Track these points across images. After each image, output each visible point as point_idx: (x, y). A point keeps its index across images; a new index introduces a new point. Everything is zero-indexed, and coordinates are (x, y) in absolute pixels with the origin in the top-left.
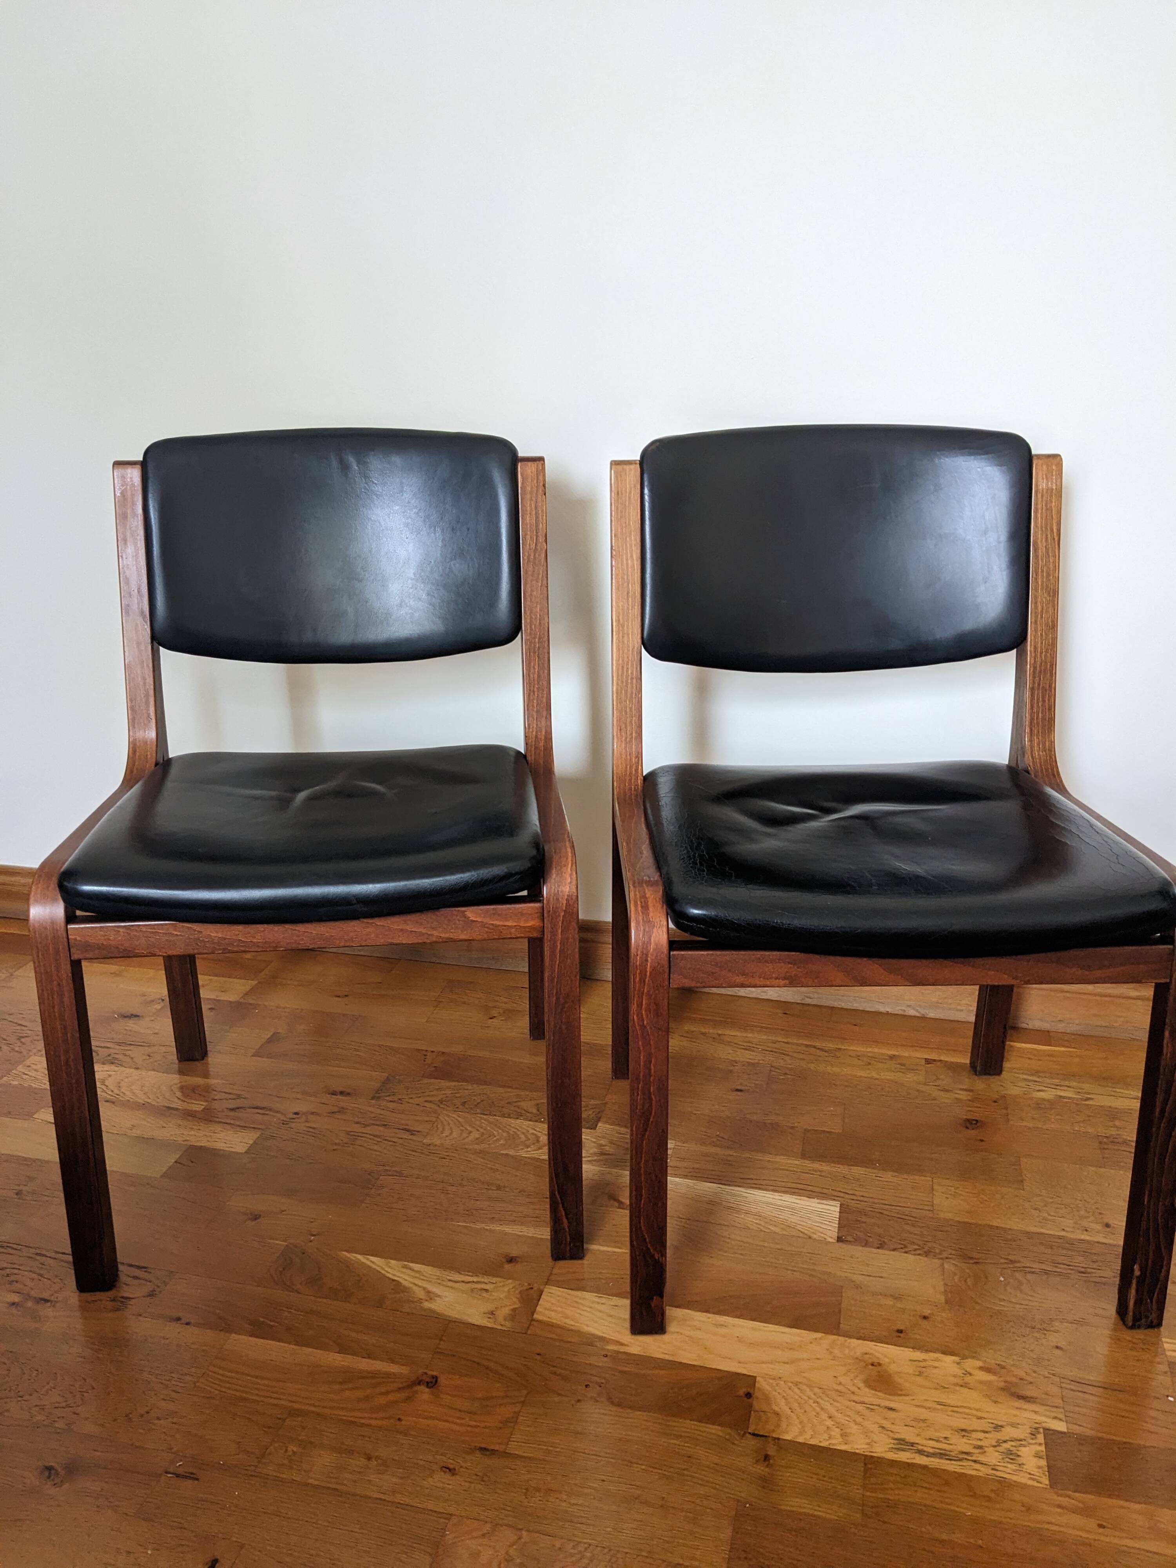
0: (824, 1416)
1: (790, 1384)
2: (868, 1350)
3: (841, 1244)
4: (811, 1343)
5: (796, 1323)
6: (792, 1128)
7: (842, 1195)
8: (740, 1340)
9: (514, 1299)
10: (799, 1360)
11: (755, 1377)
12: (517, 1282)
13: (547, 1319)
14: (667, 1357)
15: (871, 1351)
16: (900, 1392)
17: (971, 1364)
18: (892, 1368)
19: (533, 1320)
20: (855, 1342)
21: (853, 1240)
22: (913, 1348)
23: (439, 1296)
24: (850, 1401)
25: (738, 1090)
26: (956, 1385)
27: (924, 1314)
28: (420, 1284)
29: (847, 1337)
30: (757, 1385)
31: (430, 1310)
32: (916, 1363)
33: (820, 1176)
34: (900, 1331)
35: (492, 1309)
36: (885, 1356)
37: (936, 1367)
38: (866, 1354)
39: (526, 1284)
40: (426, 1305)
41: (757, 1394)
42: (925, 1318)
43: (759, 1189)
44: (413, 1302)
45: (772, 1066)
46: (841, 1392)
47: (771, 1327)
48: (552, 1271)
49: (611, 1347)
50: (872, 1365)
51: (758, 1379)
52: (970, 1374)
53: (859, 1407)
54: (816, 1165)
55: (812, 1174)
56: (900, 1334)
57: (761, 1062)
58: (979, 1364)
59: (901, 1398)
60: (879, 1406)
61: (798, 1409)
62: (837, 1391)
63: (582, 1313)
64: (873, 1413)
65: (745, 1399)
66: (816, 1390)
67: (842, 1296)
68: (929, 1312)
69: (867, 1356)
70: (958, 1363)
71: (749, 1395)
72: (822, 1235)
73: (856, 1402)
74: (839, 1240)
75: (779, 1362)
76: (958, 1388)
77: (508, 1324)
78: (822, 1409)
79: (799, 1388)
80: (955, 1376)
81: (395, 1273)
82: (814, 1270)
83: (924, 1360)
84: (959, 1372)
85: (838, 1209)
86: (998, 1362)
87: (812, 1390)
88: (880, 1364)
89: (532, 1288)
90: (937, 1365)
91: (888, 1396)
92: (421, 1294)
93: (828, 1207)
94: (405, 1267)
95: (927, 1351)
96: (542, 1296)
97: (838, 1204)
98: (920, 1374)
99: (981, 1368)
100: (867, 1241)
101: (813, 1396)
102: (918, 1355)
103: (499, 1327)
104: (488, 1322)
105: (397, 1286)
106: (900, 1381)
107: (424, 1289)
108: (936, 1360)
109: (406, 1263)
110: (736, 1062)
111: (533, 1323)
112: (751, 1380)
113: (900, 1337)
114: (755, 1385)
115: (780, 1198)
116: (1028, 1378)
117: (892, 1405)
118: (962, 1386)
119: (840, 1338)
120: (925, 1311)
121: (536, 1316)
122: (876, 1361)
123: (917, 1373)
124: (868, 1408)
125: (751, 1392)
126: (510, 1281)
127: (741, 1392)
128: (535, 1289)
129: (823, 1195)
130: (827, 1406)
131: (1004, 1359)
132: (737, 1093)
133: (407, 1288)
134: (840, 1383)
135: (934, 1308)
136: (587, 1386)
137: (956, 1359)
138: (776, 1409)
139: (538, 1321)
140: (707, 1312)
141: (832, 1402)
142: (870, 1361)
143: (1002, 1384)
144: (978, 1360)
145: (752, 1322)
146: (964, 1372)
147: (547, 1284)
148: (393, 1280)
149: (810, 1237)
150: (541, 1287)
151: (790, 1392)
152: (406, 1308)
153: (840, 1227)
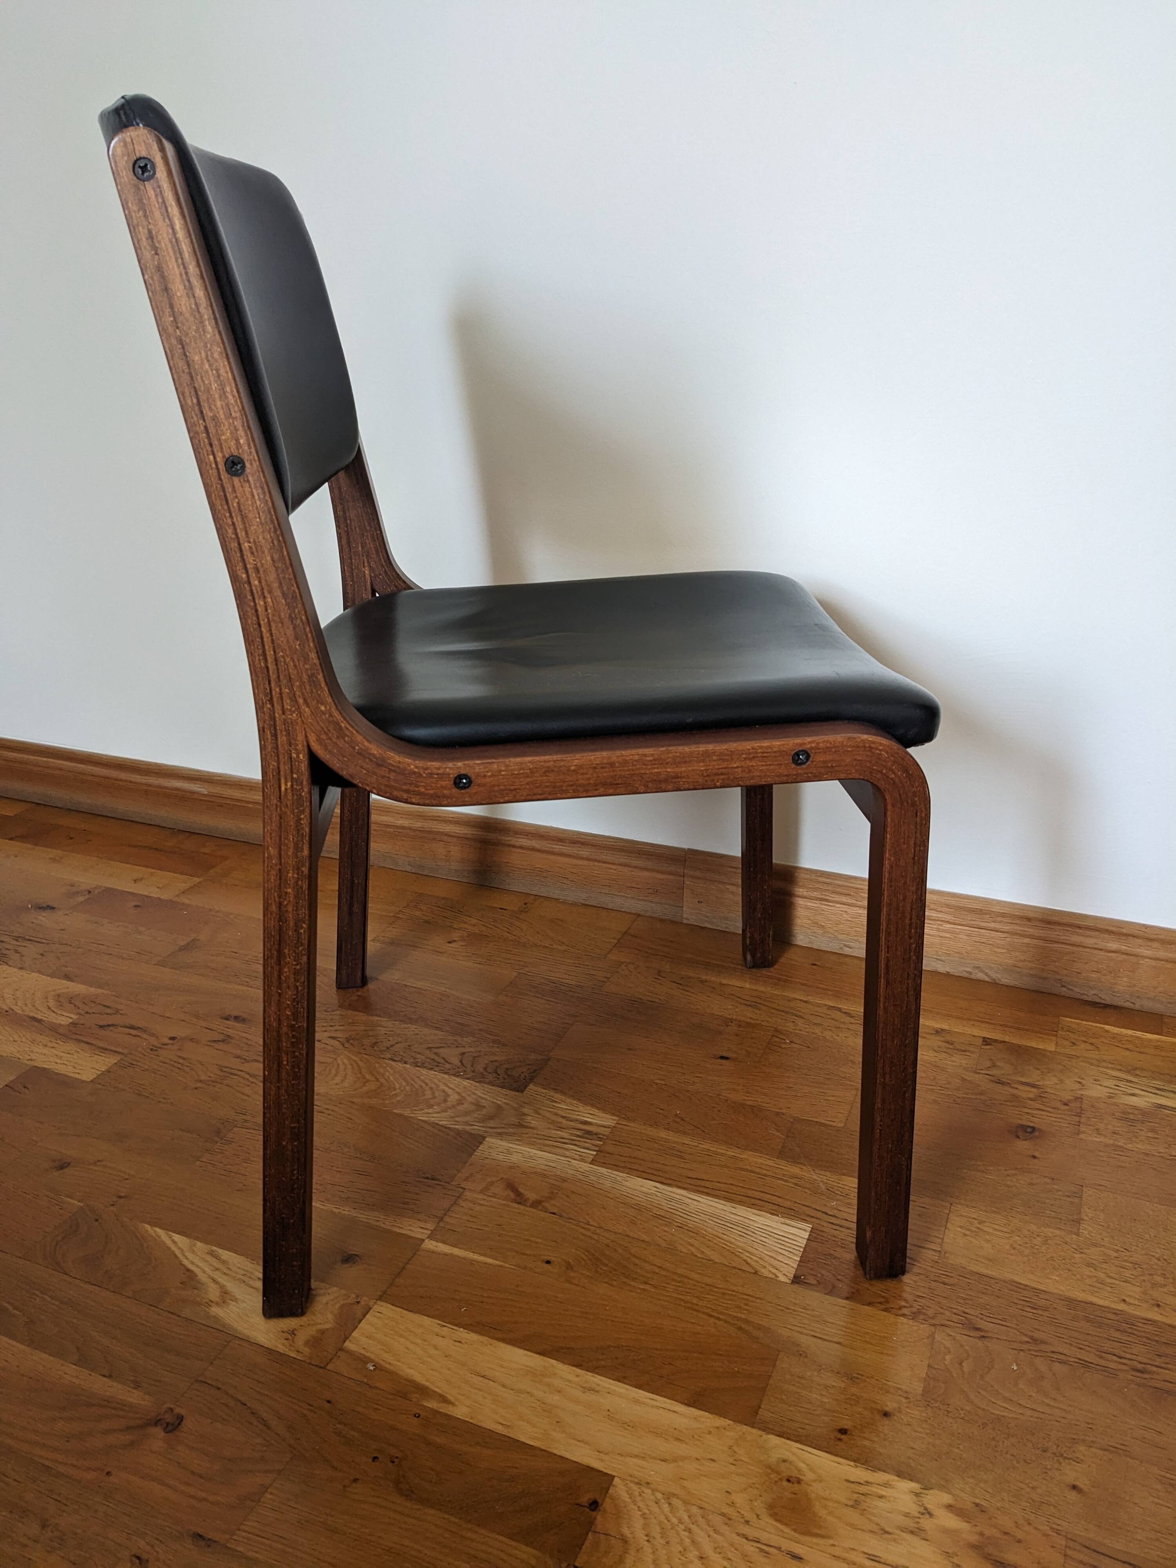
0: (693, 1554)
1: (659, 1495)
2: (787, 1455)
3: (795, 1287)
4: (710, 1433)
5: (695, 1401)
6: (777, 1114)
7: (819, 1215)
8: (610, 1416)
9: (330, 1316)
10: (683, 1459)
11: (614, 1476)
12: (343, 1292)
13: (363, 1352)
14: (500, 1429)
15: (792, 1458)
16: (816, 1531)
17: (936, 1499)
18: (816, 1490)
19: (341, 1349)
20: (774, 1440)
21: (815, 1282)
22: (854, 1461)
23: (236, 1300)
24: (738, 1535)
25: (722, 1058)
26: (903, 1529)
27: (887, 1409)
28: (219, 1280)
29: (764, 1431)
30: (610, 1491)
31: (216, 1319)
32: (852, 1485)
33: (796, 1184)
34: (843, 1431)
35: (295, 1327)
36: (811, 1470)
37: (881, 1497)
38: (784, 1461)
39: (353, 1296)
40: (215, 1310)
41: (607, 1504)
42: (886, 1414)
43: (708, 1194)
44: (200, 1304)
45: (776, 1030)
46: (730, 1519)
47: (661, 1401)
48: (394, 1280)
49: (432, 1404)
50: (788, 1481)
51: (617, 1481)
52: (931, 1515)
53: (750, 1548)
54: (795, 1170)
55: (786, 1181)
56: (843, 1437)
57: (763, 1024)
58: (946, 1498)
59: (815, 1540)
60: (779, 1549)
61: (658, 1536)
62: (723, 1515)
63: (412, 1347)
64: (766, 1560)
65: (588, 1510)
66: (694, 1510)
67: (774, 1366)
68: (895, 1405)
69: (783, 1465)
70: (917, 1495)
71: (594, 1505)
72: (774, 1271)
73: (747, 1538)
74: (797, 1280)
75: (655, 1458)
76: (908, 1537)
77: (307, 1351)
78: (693, 1542)
79: (670, 1504)
80: (907, 1515)
81: (196, 1261)
82: (747, 1321)
83: (868, 1483)
84: (914, 1509)
85: (806, 1235)
86: (978, 1501)
87: (687, 1511)
88: (799, 1481)
89: (358, 1303)
90: (884, 1493)
91: (797, 1535)
92: (213, 1293)
93: (793, 1231)
94: (211, 1253)
95: (876, 1469)
96: (367, 1316)
97: (808, 1227)
98: (855, 1505)
99: (949, 1507)
100: (834, 1287)
101: (685, 1517)
102: (860, 1473)
103: (293, 1355)
104: (283, 1345)
105: (190, 1279)
106: (823, 1513)
107: (222, 1287)
108: (886, 1485)
109: (214, 1248)
110: (731, 1020)
111: (340, 1353)
112: (605, 1480)
113: (840, 1440)
114: (608, 1489)
115: (734, 1211)
116: (1020, 1535)
117: (798, 1549)
118: (912, 1532)
119: (754, 1431)
120: (889, 1404)
121: (347, 1344)
122: (795, 1474)
123: (851, 1503)
124: (761, 1550)
125: (599, 1501)
126: (335, 1289)
127: (585, 1499)
128: (363, 1303)
129: (791, 1213)
130: (701, 1536)
131: (987, 1496)
132: (720, 1060)
133: (199, 1282)
134: (733, 1504)
135: (904, 1400)
136: (375, 1459)
137: (914, 1486)
138: (626, 1531)
139: (348, 1352)
140: (577, 1366)
141: (711, 1533)
142: (786, 1474)
143: (974, 1538)
144: (950, 1493)
145: (637, 1390)
146: (922, 1510)
147: (380, 1298)
148: (188, 1270)
149: (756, 1273)
150: (371, 1303)
151: (655, 1509)
152: (187, 1312)
153: (804, 1260)
